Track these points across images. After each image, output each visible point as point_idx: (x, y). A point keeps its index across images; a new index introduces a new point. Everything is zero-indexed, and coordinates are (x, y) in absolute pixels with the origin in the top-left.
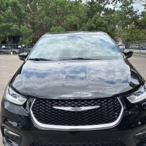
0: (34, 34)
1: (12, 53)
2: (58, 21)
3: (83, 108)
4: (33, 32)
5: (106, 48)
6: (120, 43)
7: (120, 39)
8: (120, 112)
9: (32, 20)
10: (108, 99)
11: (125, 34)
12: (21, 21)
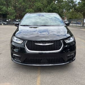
0: (16, 13)
1: (3, 24)
2: (30, 6)
3: (47, 44)
4: (15, 12)
5: (58, 21)
6: (66, 20)
7: (66, 18)
8: (61, 46)
9: (14, 5)
10: (57, 41)
11: (69, 15)
12: (8, 5)
